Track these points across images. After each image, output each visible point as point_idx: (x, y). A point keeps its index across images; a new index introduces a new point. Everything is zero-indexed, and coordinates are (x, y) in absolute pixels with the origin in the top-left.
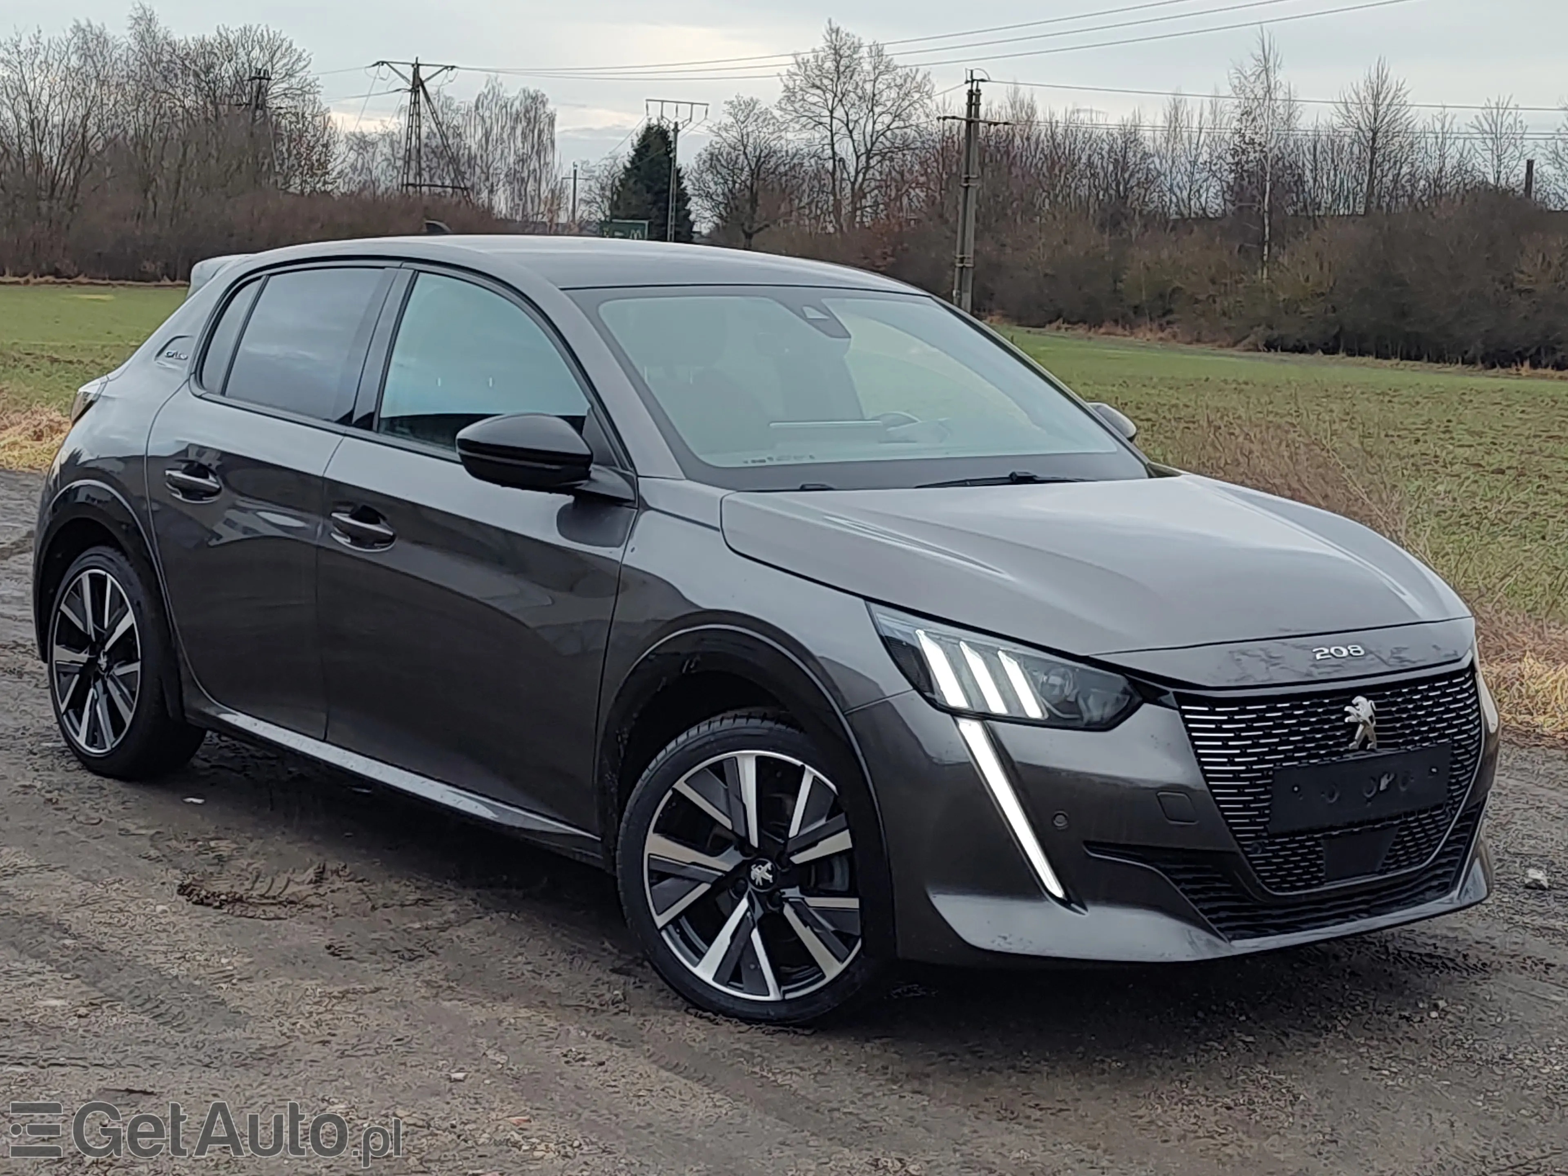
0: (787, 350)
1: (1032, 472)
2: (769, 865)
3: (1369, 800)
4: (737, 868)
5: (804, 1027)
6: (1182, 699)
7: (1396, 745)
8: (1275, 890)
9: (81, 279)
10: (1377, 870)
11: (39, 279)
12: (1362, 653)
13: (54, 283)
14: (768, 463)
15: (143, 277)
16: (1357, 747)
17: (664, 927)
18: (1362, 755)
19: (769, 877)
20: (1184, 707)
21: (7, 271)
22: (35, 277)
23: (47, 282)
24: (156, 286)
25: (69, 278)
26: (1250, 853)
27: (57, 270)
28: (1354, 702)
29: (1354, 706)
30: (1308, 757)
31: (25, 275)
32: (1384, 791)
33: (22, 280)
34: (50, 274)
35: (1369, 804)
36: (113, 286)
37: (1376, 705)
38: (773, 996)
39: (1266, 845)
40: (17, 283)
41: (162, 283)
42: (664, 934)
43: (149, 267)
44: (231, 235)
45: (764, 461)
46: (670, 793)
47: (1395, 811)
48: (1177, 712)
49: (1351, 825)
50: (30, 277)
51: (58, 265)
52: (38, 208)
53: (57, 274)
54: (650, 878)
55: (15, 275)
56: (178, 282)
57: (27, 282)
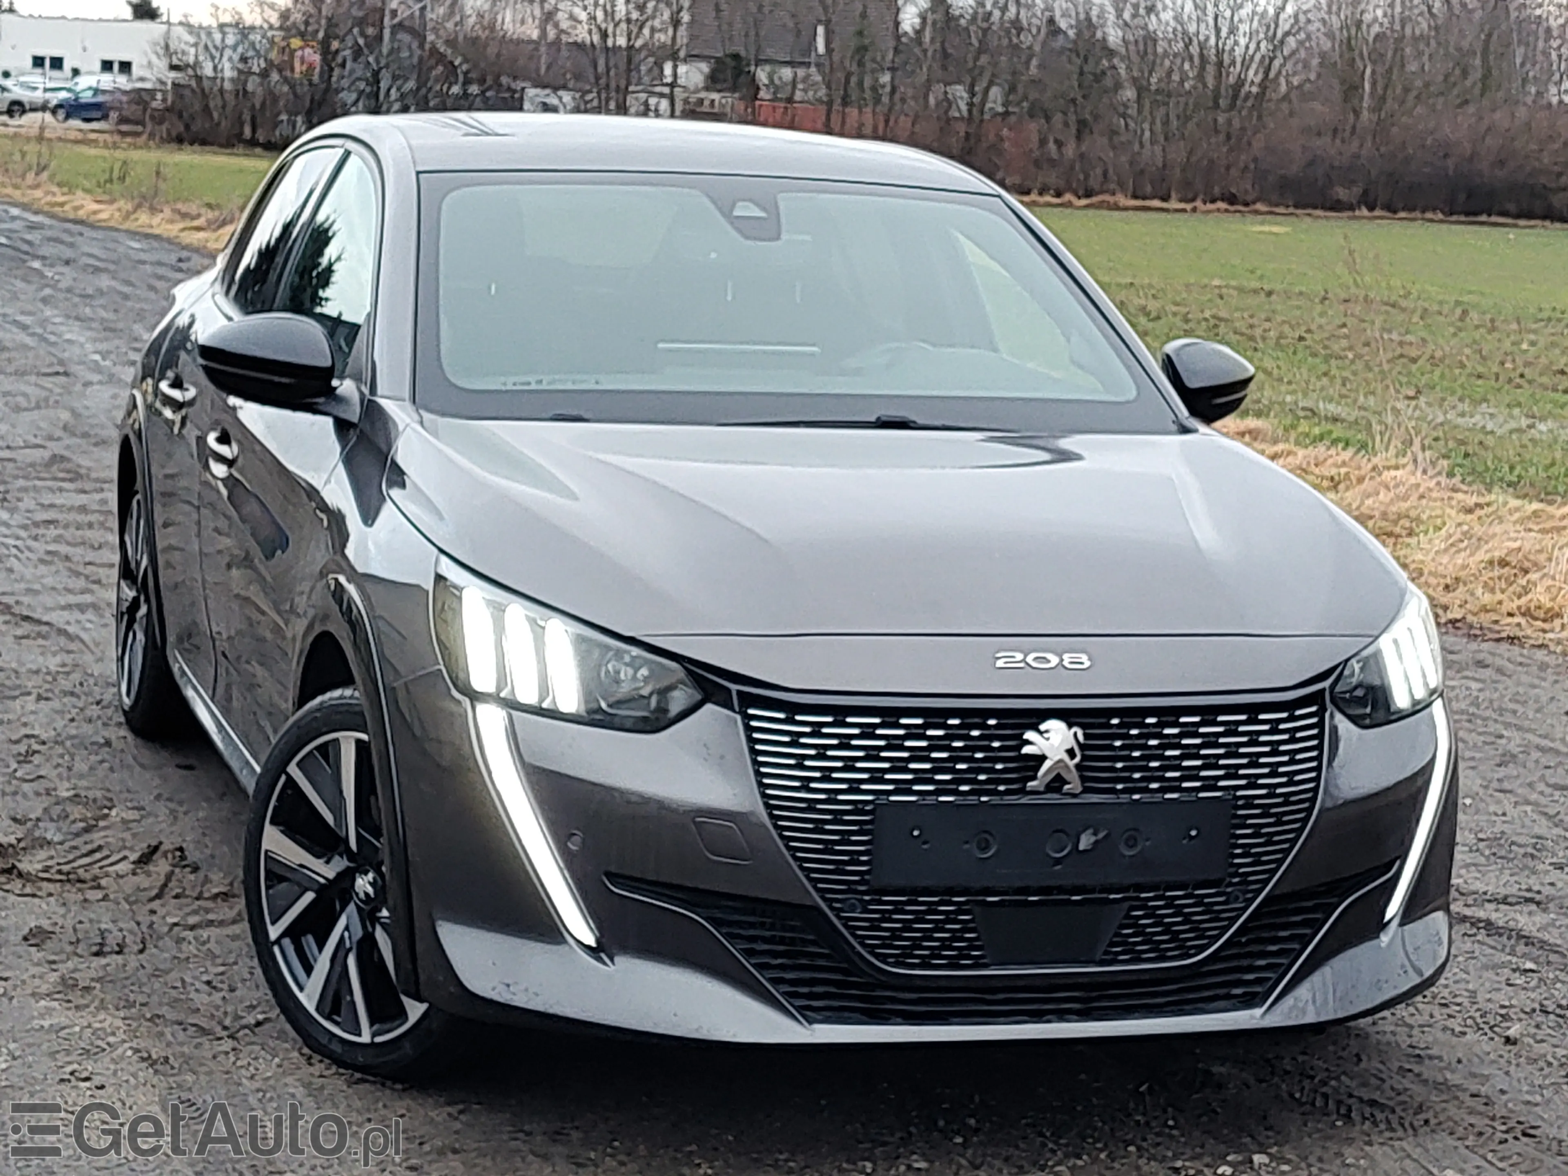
0: (713, 255)
1: (913, 417)
2: (371, 876)
3: (1058, 861)
4: (340, 875)
5: (395, 1081)
6: (748, 701)
7: (1113, 791)
8: (897, 964)
9: (1259, 206)
10: (1097, 958)
11: (1210, 206)
12: (1087, 664)
13: (1227, 211)
14: (533, 387)
15: (1337, 206)
16: (1042, 789)
17: (278, 941)
18: (1053, 798)
19: (370, 890)
20: (751, 711)
21: (1173, 194)
22: (1205, 203)
23: (1218, 210)
24: (1350, 218)
25: (1246, 204)
26: (841, 910)
27: (1234, 195)
28: (1042, 727)
29: (1041, 733)
30: (938, 792)
31: (1193, 200)
32: (1085, 851)
33: (1189, 207)
34: (1223, 200)
35: (1058, 867)
36: (1297, 216)
37: (1086, 736)
38: (365, 1038)
39: (870, 902)
40: (1184, 210)
41: (1357, 213)
42: (276, 950)
43: (1341, 193)
44: (1446, 156)
45: (529, 384)
46: (283, 778)
47: (1114, 880)
48: (738, 718)
49: (1026, 891)
50: (1198, 203)
51: (1234, 191)
52: (1215, 120)
53: (1232, 200)
54: (267, 878)
55: (1181, 200)
56: (1377, 213)
57: (1194, 210)
